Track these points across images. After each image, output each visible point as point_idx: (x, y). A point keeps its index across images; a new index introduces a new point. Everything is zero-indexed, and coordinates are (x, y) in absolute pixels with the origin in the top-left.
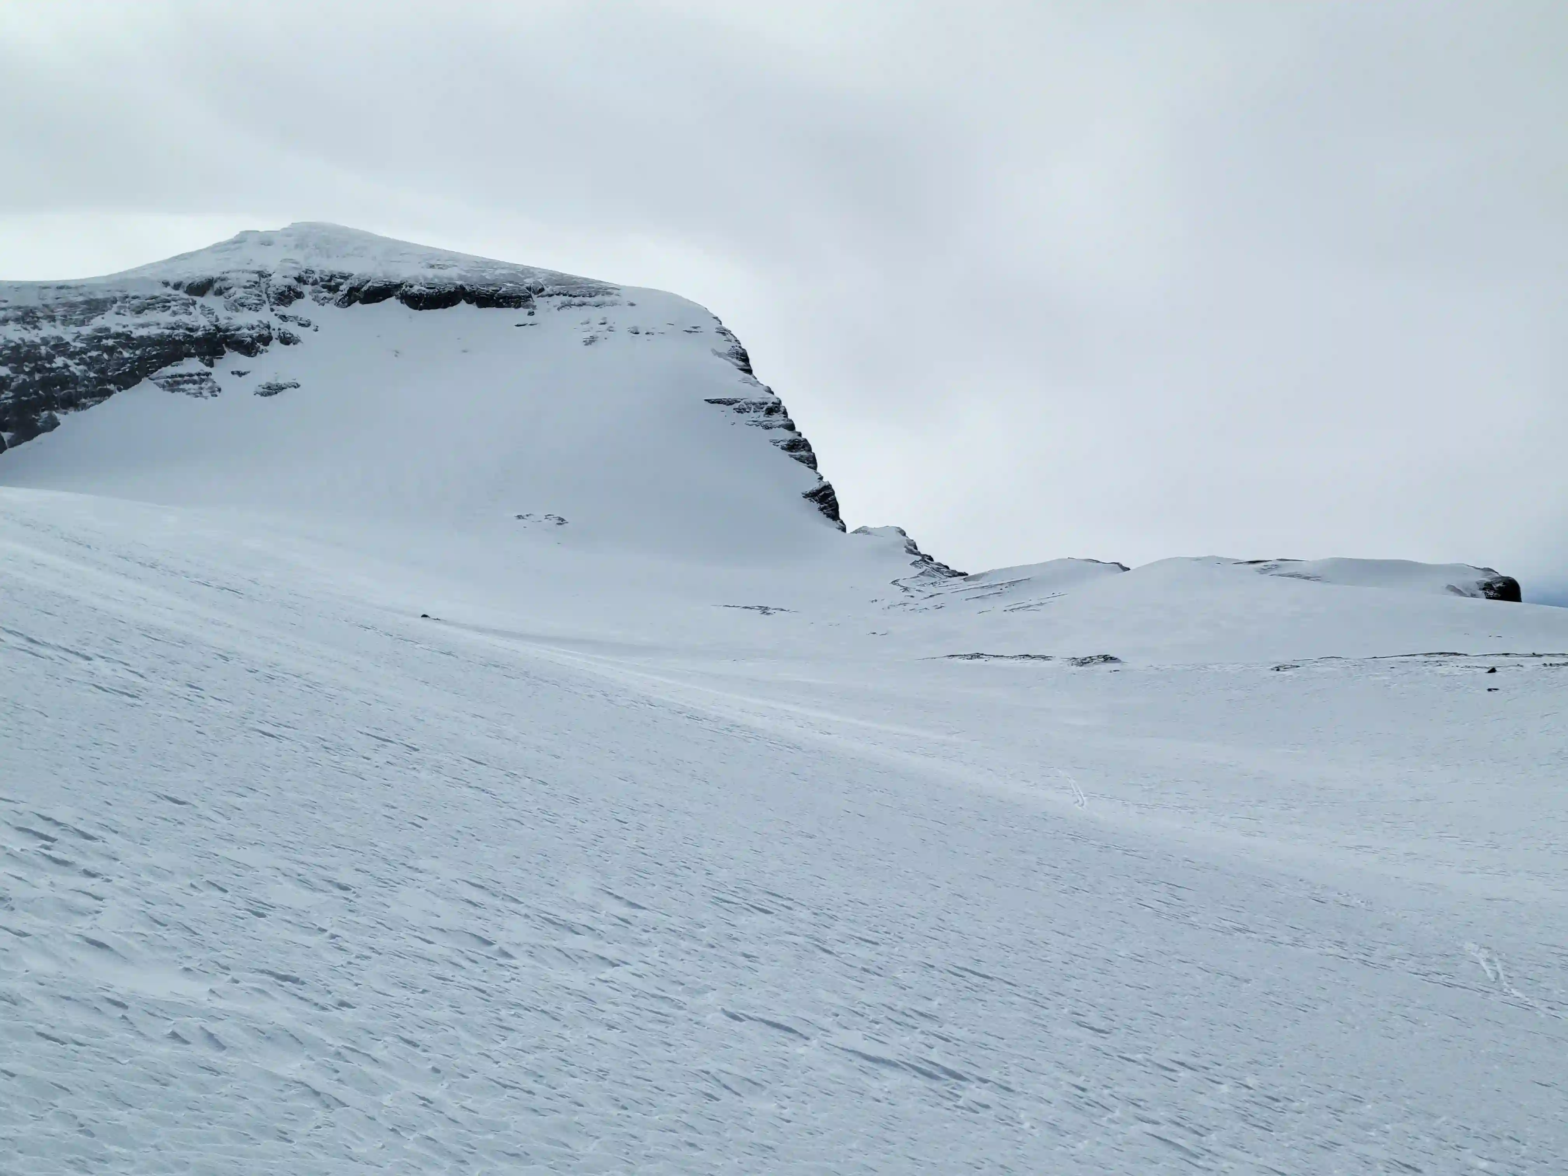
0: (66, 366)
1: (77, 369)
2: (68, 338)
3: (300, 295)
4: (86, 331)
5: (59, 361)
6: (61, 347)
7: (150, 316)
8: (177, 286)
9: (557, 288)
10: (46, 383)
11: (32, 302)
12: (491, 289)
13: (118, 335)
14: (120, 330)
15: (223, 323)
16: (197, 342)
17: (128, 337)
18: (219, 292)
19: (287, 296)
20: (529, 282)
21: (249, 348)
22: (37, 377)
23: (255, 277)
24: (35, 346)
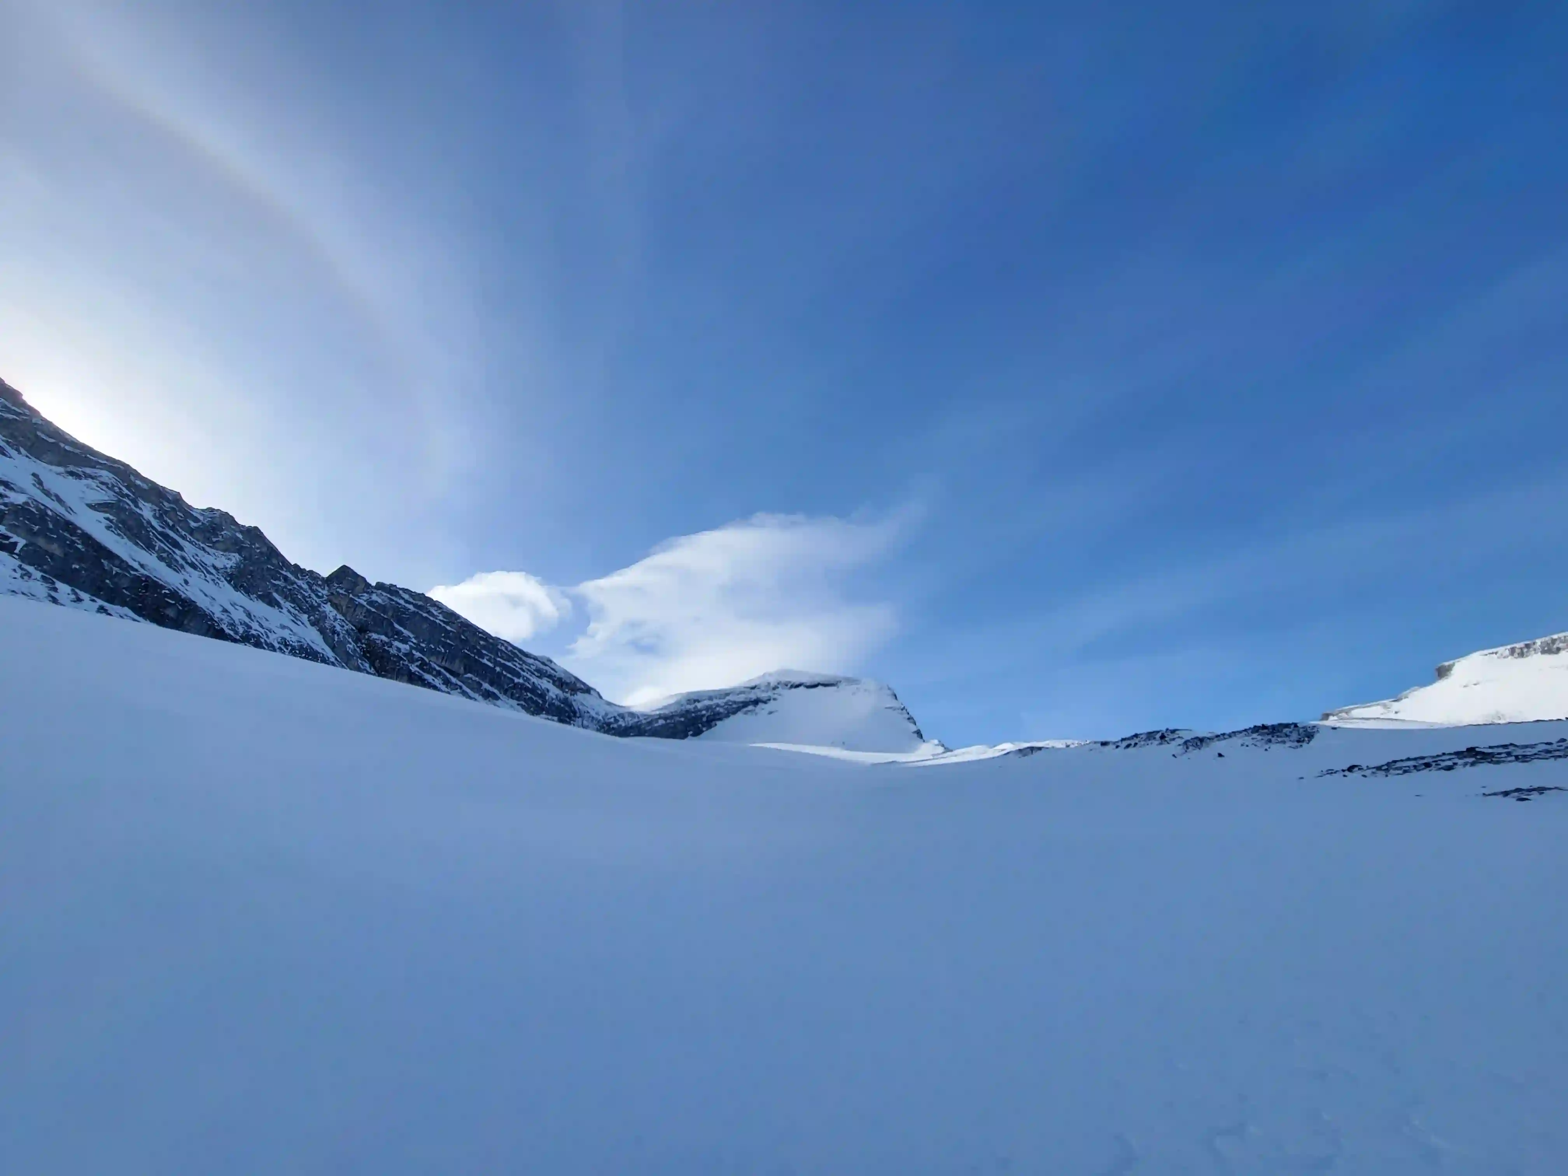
0: (719, 710)
1: (721, 710)
2: (720, 703)
3: (778, 688)
4: (725, 701)
5: (717, 709)
6: (718, 705)
7: (740, 696)
8: (748, 688)
9: (845, 681)
10: (714, 715)
11: (712, 694)
12: (828, 682)
14: (733, 700)
15: (759, 696)
16: (752, 702)
17: (735, 702)
18: (758, 688)
19: (775, 688)
20: (838, 680)
21: (765, 702)
22: (712, 713)
24: (712, 706)
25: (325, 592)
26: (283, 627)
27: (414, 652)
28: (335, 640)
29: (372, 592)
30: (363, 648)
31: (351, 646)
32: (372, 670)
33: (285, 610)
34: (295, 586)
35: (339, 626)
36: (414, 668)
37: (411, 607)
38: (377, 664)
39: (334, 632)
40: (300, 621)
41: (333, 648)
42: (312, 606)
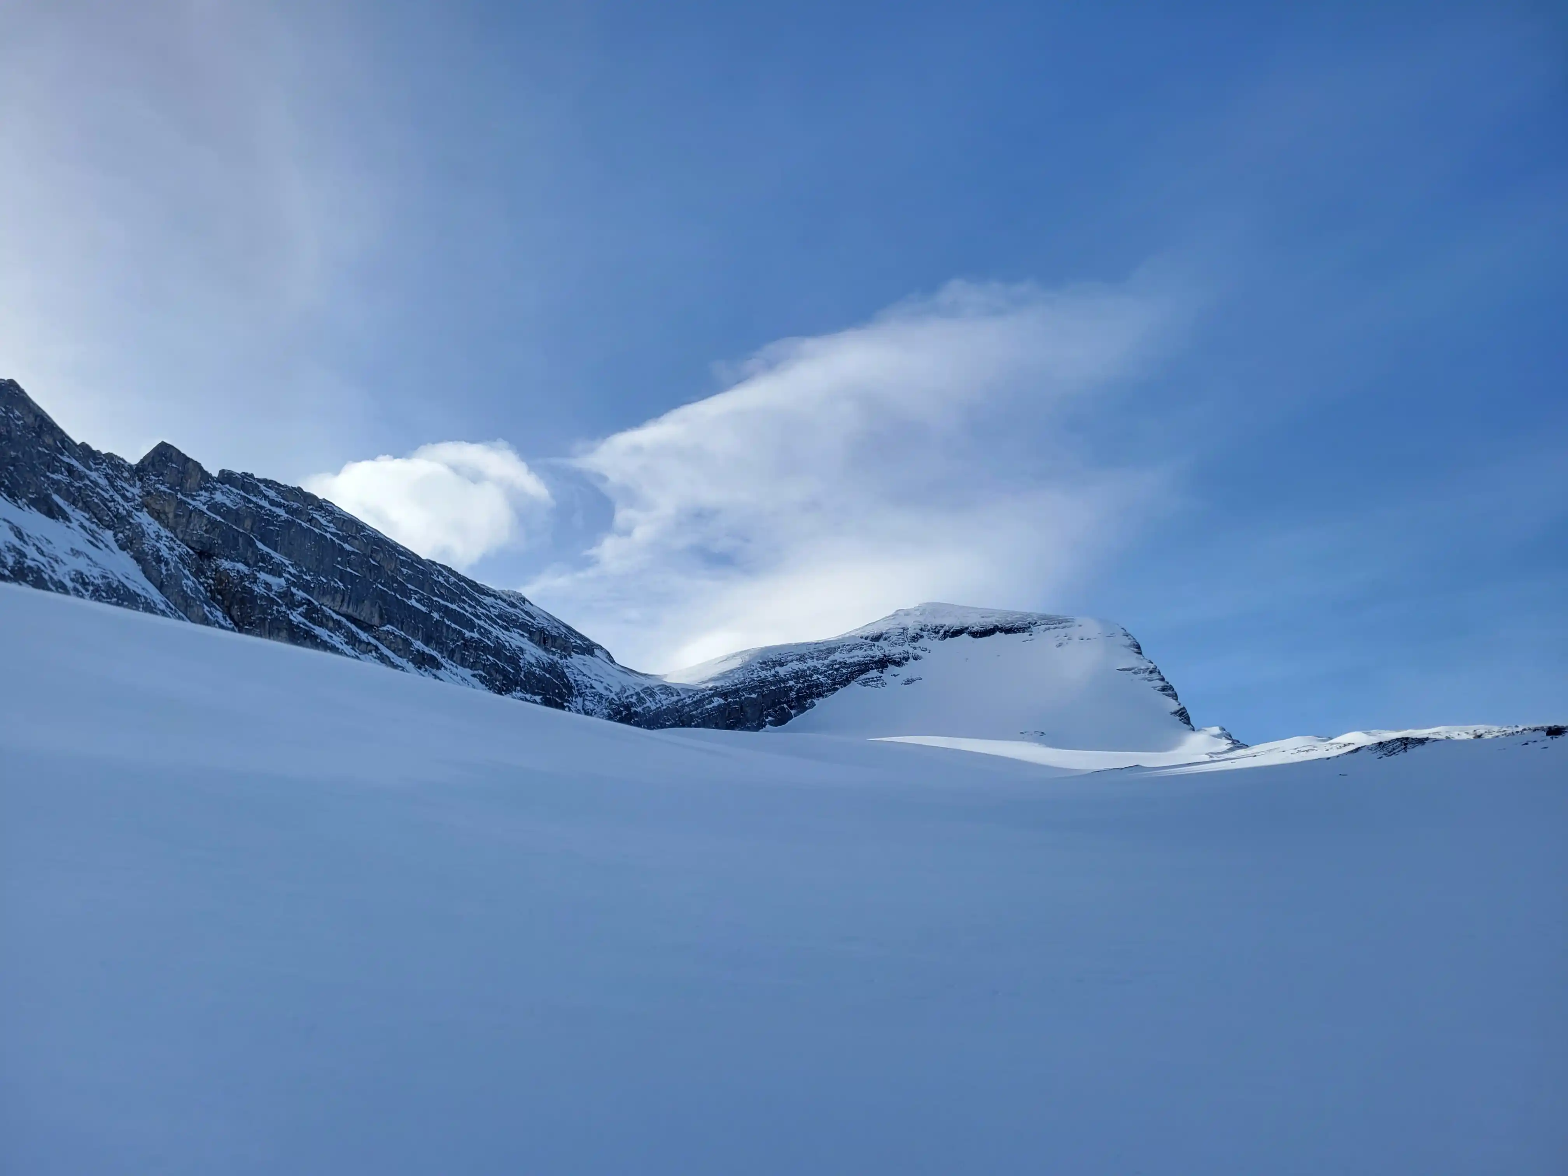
0: (818, 679)
1: (822, 679)
2: (819, 666)
3: (922, 637)
4: (826, 662)
5: (815, 677)
6: (816, 670)
7: (855, 653)
8: (866, 639)
9: (1043, 622)
10: (809, 687)
11: (804, 651)
12: (1011, 625)
13: (841, 663)
14: (842, 660)
15: (887, 653)
16: (876, 662)
17: (845, 664)
18: (886, 639)
19: (916, 638)
20: (1029, 620)
21: (898, 664)
22: (806, 684)
23: (901, 631)
24: (805, 671)
25: (136, 491)
26: (75, 553)
27: (294, 590)
28: (162, 573)
29: (215, 489)
30: (210, 586)
31: (189, 583)
32: (228, 623)
33: (75, 524)
34: (88, 482)
35: (165, 548)
36: (296, 617)
37: (280, 511)
38: (236, 612)
39: (159, 559)
40: (102, 541)
41: (161, 587)
42: (117, 515)
